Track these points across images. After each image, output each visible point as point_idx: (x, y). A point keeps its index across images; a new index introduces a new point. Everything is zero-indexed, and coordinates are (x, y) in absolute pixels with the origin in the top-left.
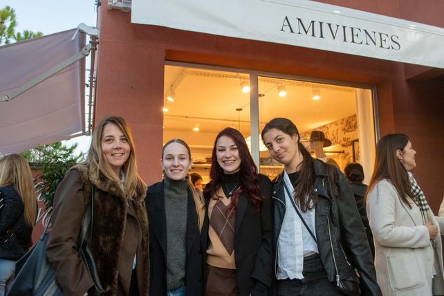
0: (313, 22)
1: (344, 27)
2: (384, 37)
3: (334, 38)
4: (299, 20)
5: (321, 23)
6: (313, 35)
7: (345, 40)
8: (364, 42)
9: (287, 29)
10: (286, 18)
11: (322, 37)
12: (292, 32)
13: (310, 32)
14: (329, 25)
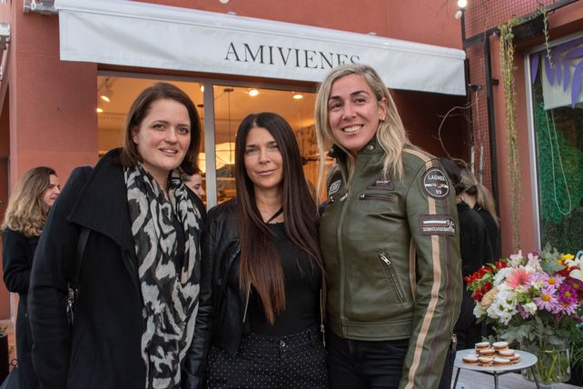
0: (262, 47)
1: (297, 51)
2: (342, 58)
3: (285, 63)
4: (246, 45)
5: (271, 48)
6: (262, 62)
7: (298, 65)
8: (320, 66)
9: (232, 57)
10: (232, 44)
11: (271, 63)
12: (238, 59)
13: (258, 59)
14: (280, 49)
